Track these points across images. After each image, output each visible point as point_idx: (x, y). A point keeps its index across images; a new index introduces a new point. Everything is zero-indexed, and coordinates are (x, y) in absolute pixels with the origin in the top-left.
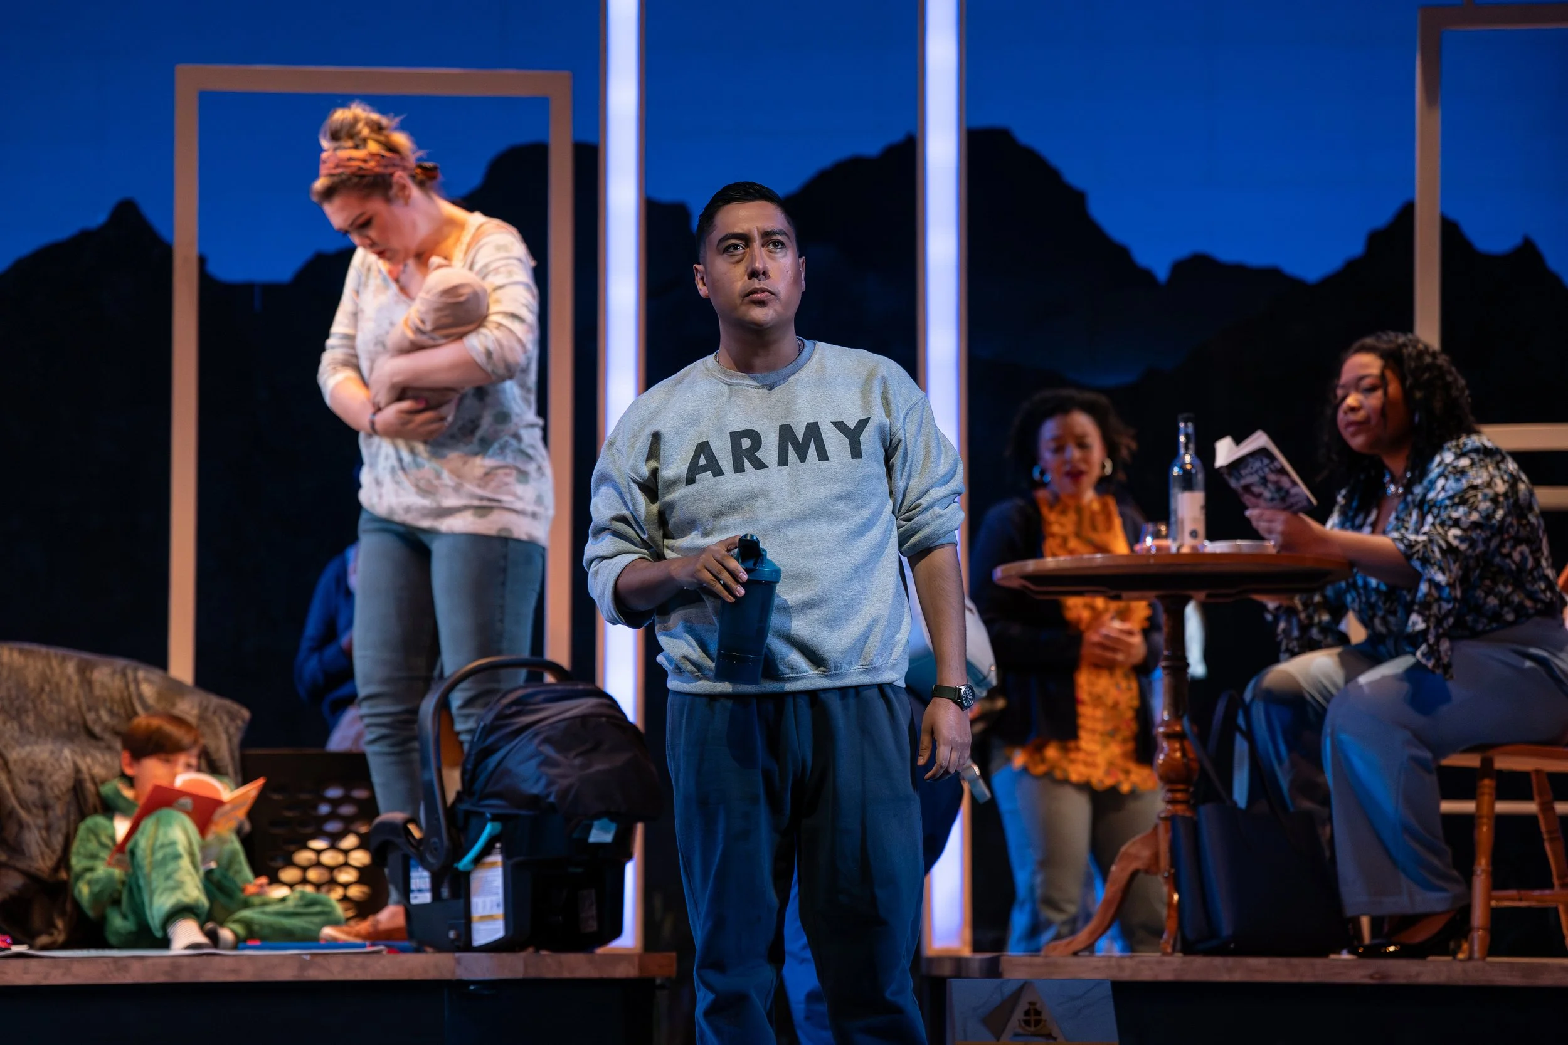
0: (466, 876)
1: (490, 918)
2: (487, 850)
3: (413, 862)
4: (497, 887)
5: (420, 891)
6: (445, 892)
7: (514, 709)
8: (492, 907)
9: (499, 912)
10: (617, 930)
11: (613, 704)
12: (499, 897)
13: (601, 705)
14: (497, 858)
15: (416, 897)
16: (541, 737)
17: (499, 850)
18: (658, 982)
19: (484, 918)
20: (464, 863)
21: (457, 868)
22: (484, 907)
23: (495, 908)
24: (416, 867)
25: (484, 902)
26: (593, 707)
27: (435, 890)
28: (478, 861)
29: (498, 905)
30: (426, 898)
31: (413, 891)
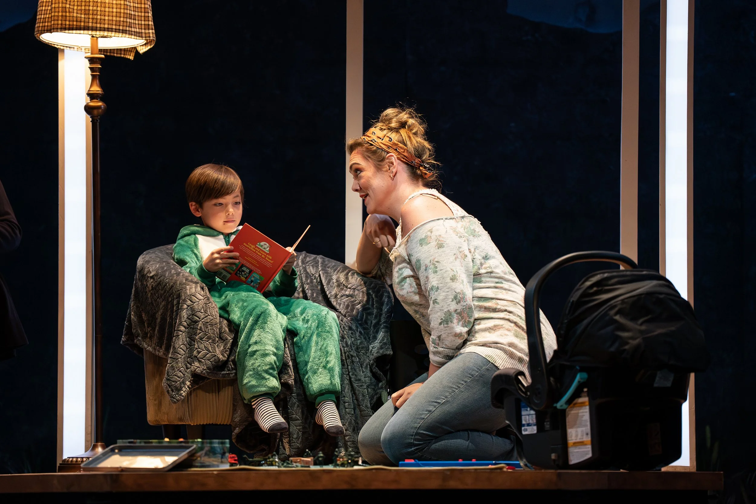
0: (563, 414)
1: (581, 443)
2: (577, 394)
3: (523, 404)
4: (586, 421)
5: (529, 425)
6: (547, 425)
7: (595, 289)
8: (582, 436)
9: (588, 439)
10: (678, 455)
11: (670, 285)
12: (588, 429)
13: (660, 286)
14: (585, 399)
15: (526, 430)
16: (616, 309)
17: (586, 394)
18: (709, 493)
19: (576, 444)
20: (561, 404)
21: (556, 407)
22: (577, 436)
23: (585, 436)
24: (525, 407)
25: (577, 431)
26: (655, 286)
27: (540, 424)
28: (570, 402)
29: (587, 434)
30: (533, 430)
31: (524, 425)
